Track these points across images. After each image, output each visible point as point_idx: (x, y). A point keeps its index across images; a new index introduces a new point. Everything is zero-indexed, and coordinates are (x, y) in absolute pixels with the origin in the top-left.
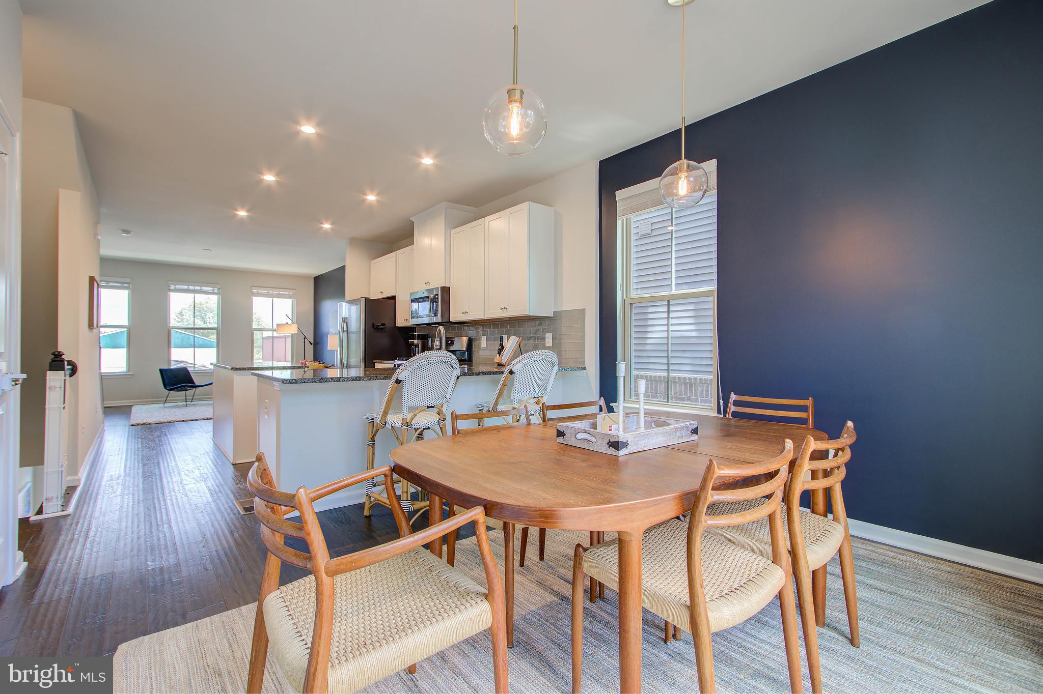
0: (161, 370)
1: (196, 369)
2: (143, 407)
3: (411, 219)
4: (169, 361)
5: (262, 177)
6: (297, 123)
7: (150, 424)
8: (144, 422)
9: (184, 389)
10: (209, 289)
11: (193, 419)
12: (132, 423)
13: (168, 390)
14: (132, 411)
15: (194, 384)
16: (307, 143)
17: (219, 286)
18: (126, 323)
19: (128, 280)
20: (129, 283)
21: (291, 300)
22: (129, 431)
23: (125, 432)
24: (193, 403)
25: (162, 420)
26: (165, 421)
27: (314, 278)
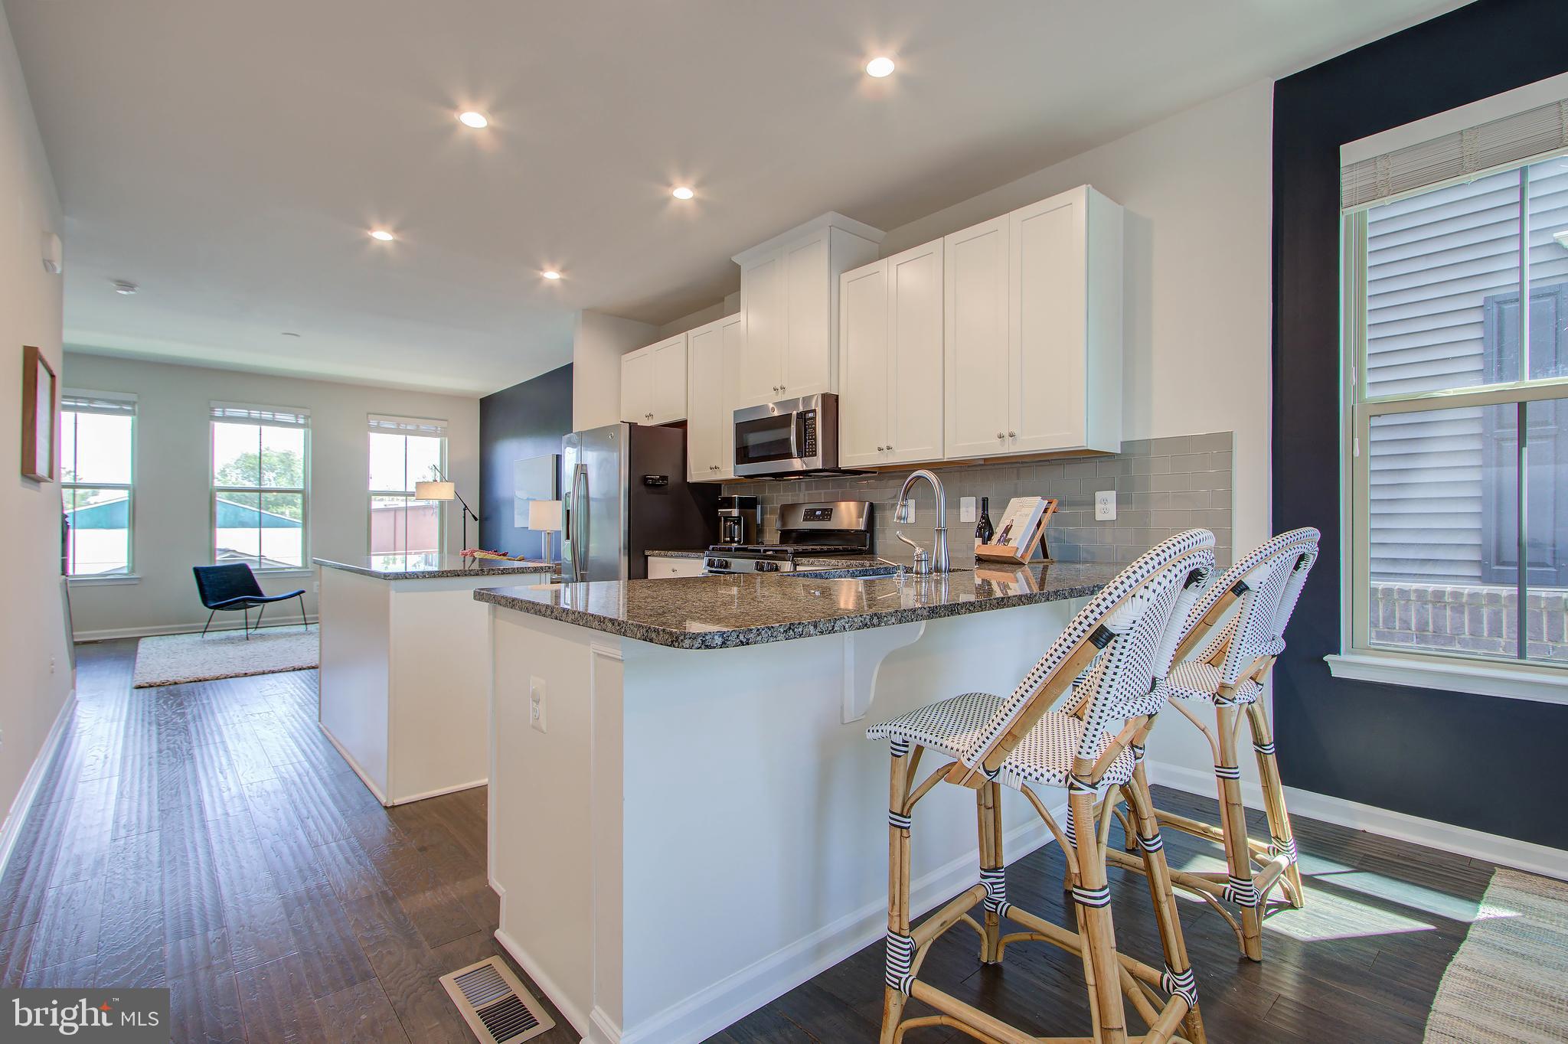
0: (197, 571)
1: (263, 567)
2: (161, 643)
3: (735, 259)
4: (212, 551)
5: (369, 233)
6: (453, 106)
7: (176, 683)
8: (163, 678)
9: (243, 605)
10: (289, 418)
11: (266, 669)
12: (138, 683)
13: (211, 608)
14: (139, 651)
15: (261, 595)
16: (471, 145)
17: (307, 412)
18: (128, 481)
19: (133, 397)
20: (133, 404)
21: (438, 440)
22: (130, 703)
23: (122, 702)
24: (259, 631)
25: (201, 676)
26: (207, 675)
27: (482, 401)
